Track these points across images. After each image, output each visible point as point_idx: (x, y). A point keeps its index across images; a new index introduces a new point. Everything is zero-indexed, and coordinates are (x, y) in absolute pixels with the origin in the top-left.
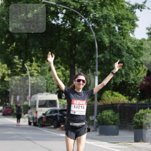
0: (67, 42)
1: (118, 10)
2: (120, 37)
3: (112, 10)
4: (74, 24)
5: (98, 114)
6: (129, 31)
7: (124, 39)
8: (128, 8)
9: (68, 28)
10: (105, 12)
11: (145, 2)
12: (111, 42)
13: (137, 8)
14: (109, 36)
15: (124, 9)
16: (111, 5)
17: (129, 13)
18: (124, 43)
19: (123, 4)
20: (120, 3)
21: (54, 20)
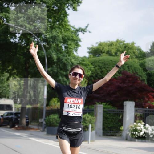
0: (22, 57)
1: (65, 33)
2: (65, 54)
3: (60, 32)
4: (29, 43)
5: (46, 117)
6: (74, 50)
7: (69, 56)
8: (73, 31)
9: (24, 45)
10: (54, 33)
11: (87, 27)
12: (59, 59)
13: (80, 31)
14: (57, 53)
15: (70, 31)
16: (59, 28)
17: (73, 35)
18: (69, 60)
19: (69, 27)
20: (67, 27)
21: (12, 39)
